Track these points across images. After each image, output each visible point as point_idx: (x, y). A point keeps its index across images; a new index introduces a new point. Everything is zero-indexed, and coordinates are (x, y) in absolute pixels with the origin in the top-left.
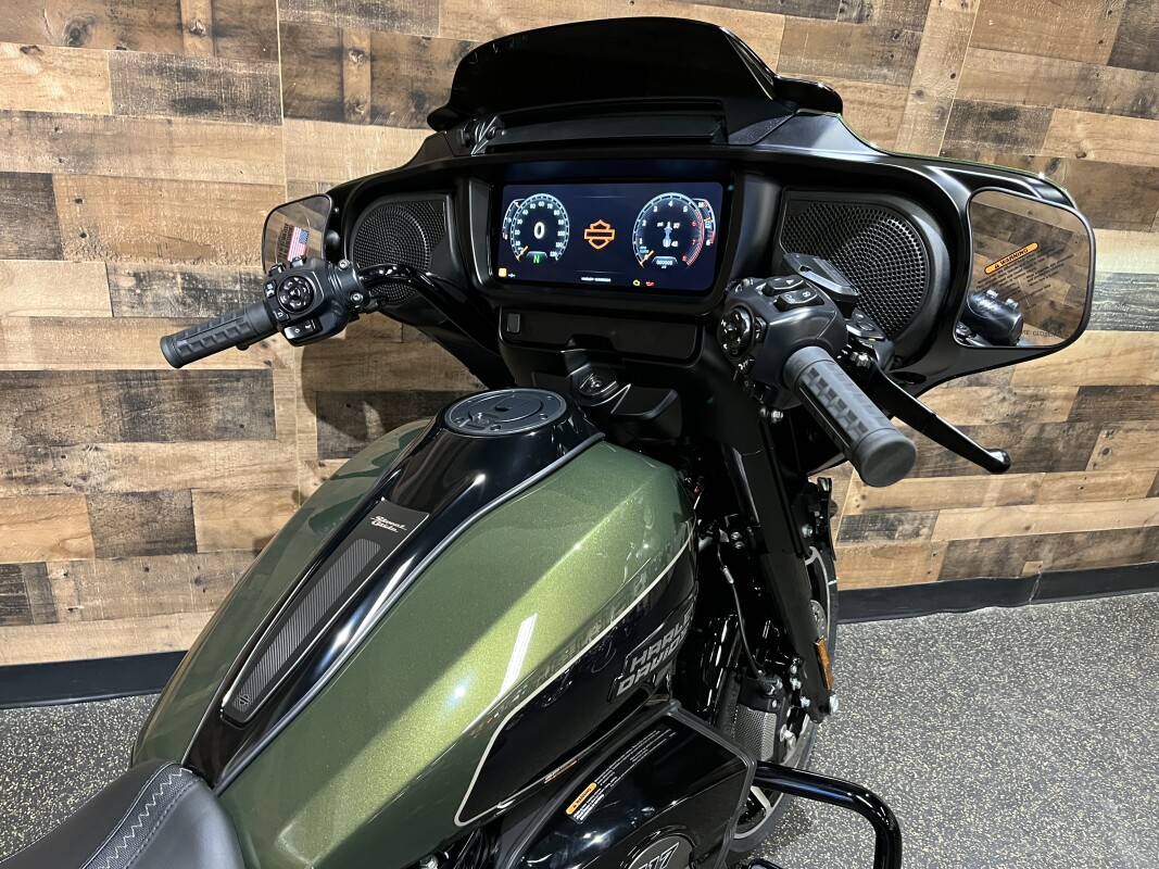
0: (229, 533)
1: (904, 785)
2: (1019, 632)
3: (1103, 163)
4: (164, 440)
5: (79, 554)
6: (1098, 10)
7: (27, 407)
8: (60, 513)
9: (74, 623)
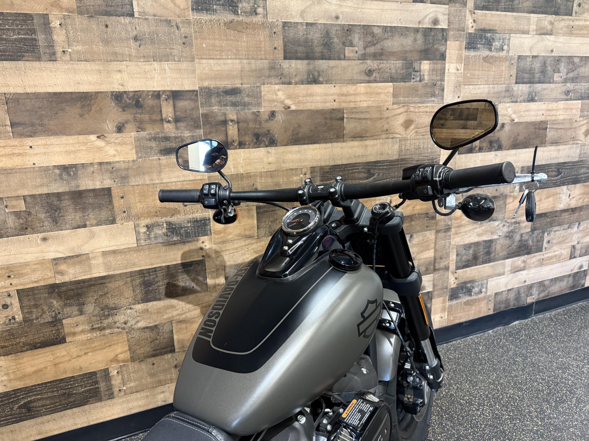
0: (189, 339)
3: (521, 122)
4: (159, 299)
5: (124, 361)
6: (508, 63)
7: (100, 293)
8: (115, 342)
9: (121, 397)
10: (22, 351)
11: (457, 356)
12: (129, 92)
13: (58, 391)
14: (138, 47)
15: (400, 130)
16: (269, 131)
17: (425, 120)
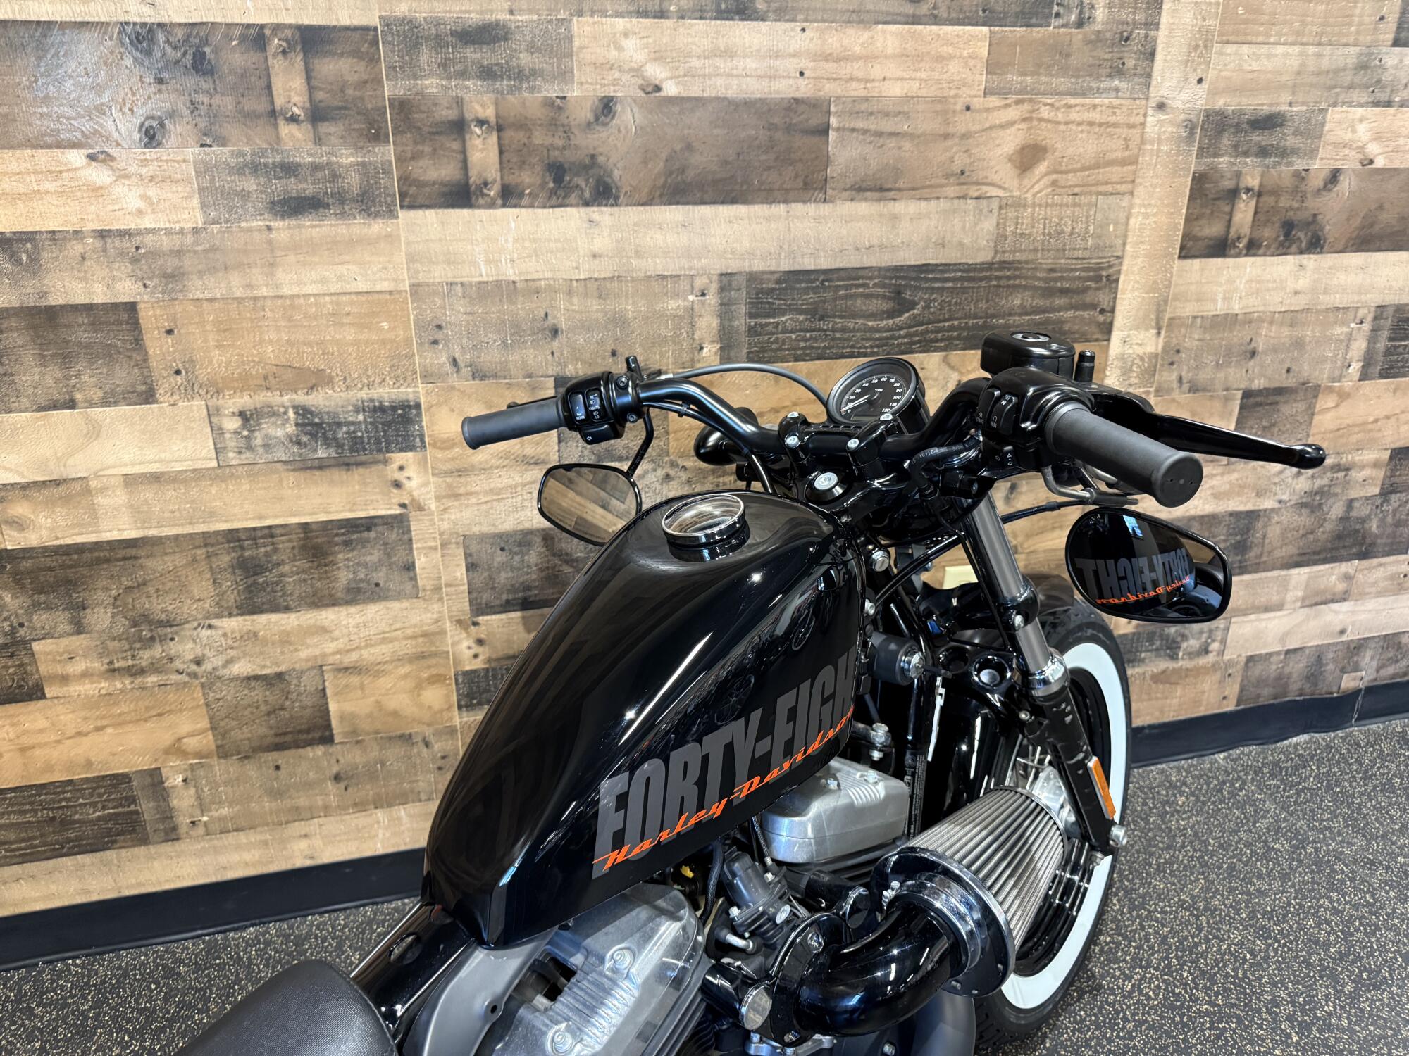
0: (370, 715)
1: (1235, 970)
2: (1346, 762)
3: (1395, 169)
4: (287, 609)
5: (198, 755)
7: (126, 582)
8: (173, 707)
9: (198, 839)
12: (172, 25)
13: (36, 811)
15: (1004, 173)
16: (593, 157)
17: (1084, 147)
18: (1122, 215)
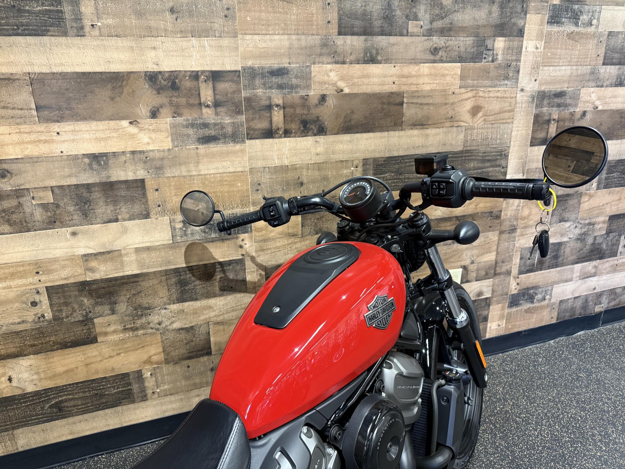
1: (576, 424)
3: (606, 110)
4: (196, 299)
5: (157, 363)
6: (595, 41)
7: (133, 292)
8: (148, 343)
9: (155, 399)
10: (52, 350)
11: (514, 367)
12: (164, 72)
13: (90, 391)
14: (175, 21)
15: (467, 117)
16: (318, 117)
17: (495, 106)
18: (509, 131)
